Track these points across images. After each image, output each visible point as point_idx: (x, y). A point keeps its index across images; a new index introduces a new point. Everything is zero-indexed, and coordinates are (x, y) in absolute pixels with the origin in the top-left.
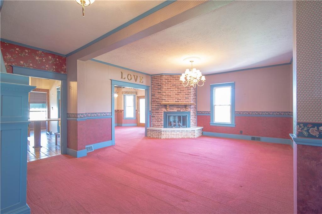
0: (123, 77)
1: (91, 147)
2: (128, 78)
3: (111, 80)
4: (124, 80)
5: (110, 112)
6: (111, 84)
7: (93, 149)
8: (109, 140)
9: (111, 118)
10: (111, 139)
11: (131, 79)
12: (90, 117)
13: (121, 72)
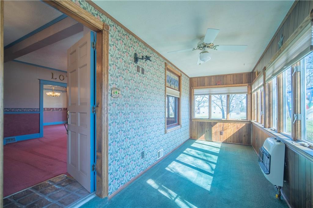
0: (54, 77)
1: (14, 138)
2: (59, 78)
3: (39, 79)
4: (55, 80)
5: (39, 108)
6: (40, 83)
7: (16, 140)
8: (36, 133)
9: (40, 114)
10: (38, 132)
11: (64, 79)
12: (13, 112)
13: (52, 73)
